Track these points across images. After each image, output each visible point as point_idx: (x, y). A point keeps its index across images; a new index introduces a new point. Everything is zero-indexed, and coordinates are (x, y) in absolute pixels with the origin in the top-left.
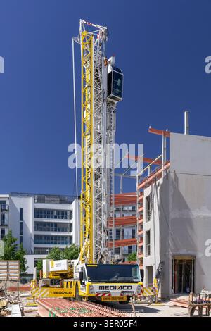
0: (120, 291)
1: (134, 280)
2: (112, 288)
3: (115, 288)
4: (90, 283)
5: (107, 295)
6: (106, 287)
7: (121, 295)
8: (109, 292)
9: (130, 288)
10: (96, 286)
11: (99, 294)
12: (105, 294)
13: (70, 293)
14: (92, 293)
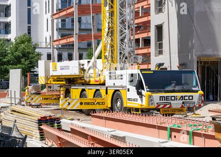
0: (181, 102)
1: (194, 89)
2: (173, 98)
3: (175, 98)
4: (150, 93)
5: (168, 106)
6: (167, 98)
7: (182, 107)
8: (170, 103)
9: (191, 98)
10: (156, 96)
11: (159, 106)
12: (165, 105)
13: (103, 103)
14: (152, 104)
